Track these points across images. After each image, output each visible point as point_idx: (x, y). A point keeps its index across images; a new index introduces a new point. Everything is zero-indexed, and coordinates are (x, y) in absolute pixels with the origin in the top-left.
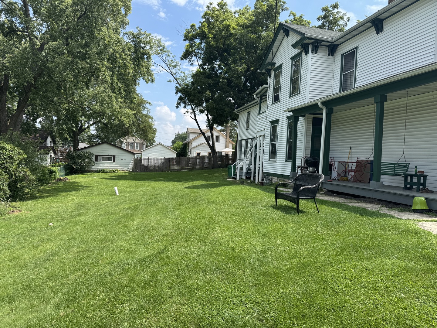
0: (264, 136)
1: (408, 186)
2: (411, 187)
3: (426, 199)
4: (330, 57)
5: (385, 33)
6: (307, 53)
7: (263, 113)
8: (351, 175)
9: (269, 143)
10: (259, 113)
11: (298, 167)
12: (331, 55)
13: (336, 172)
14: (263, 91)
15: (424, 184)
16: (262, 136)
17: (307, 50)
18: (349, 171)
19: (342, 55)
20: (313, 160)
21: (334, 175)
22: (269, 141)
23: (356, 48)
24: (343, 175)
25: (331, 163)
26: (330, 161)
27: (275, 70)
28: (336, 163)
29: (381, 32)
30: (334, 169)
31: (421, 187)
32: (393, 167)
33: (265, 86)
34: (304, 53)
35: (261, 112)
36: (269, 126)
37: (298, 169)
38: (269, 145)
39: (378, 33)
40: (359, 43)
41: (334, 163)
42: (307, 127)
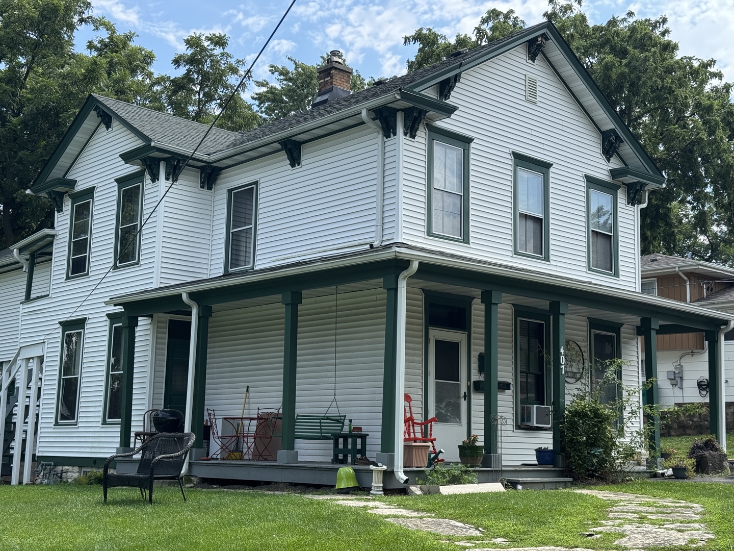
0: (41, 359)
1: (341, 457)
2: (345, 457)
3: (355, 470)
4: (205, 191)
5: (304, 168)
6: (155, 178)
7: (38, 298)
8: (248, 446)
9: (57, 377)
10: (28, 298)
11: (137, 434)
12: (206, 187)
13: (217, 440)
14: (41, 244)
15: (363, 451)
16: (35, 360)
17: (154, 171)
18: (244, 437)
19: (230, 191)
20: (170, 416)
21: (215, 446)
22: (57, 373)
23: (256, 183)
24: (232, 447)
25: (209, 424)
26: (206, 418)
27: (75, 197)
28: (219, 423)
29: (299, 164)
30: (214, 434)
31: (359, 456)
32: (319, 424)
33: (47, 231)
34: (147, 177)
35: (32, 296)
36: (58, 333)
37: (136, 438)
38: (56, 382)
39: (293, 165)
40: (260, 175)
41: (214, 421)
42: (157, 343)
